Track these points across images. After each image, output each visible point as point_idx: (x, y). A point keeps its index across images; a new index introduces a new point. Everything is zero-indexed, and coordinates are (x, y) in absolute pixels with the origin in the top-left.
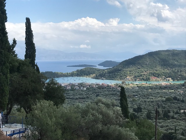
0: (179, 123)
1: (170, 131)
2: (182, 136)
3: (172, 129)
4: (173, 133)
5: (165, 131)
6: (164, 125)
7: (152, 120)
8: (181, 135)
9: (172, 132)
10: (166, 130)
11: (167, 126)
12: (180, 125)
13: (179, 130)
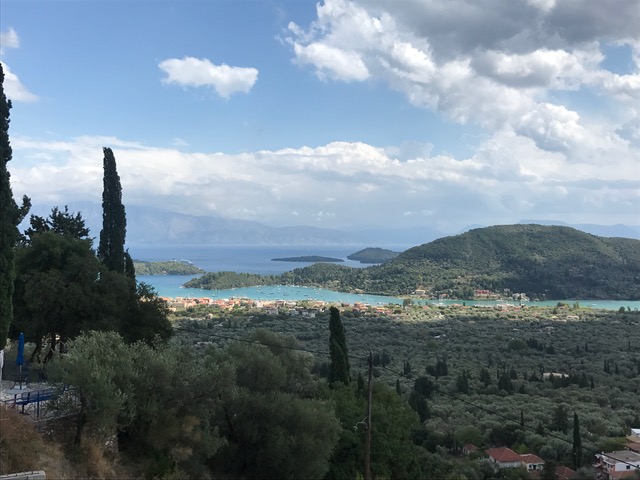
0: (536, 402)
1: (509, 422)
2: (538, 436)
3: (515, 418)
4: (517, 428)
5: (498, 423)
6: (498, 407)
7: (469, 395)
8: (537, 433)
9: (513, 426)
10: (499, 420)
11: (505, 410)
12: (536, 409)
13: (531, 420)
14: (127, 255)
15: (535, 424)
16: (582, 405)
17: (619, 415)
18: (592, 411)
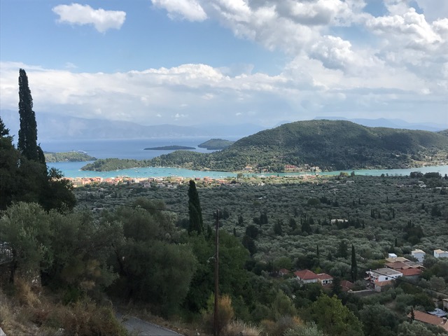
0: (326, 239)
1: (310, 253)
2: (328, 261)
3: (313, 250)
4: (314, 256)
5: (302, 254)
6: (301, 243)
7: (283, 236)
8: (327, 259)
9: (311, 255)
10: (303, 252)
11: (306, 245)
12: (327, 244)
13: (324, 251)
14: (39, 148)
15: (326, 253)
16: (357, 240)
17: (381, 245)
18: (364, 243)
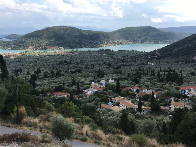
0: (67, 78)
1: (60, 85)
2: (68, 87)
3: (61, 83)
4: (62, 86)
6: (57, 81)
7: (48, 78)
10: (57, 84)
11: (58, 81)
12: (67, 80)
15: (67, 84)
16: (79, 78)
18: (82, 79)
